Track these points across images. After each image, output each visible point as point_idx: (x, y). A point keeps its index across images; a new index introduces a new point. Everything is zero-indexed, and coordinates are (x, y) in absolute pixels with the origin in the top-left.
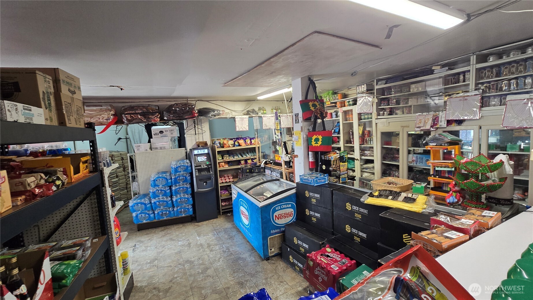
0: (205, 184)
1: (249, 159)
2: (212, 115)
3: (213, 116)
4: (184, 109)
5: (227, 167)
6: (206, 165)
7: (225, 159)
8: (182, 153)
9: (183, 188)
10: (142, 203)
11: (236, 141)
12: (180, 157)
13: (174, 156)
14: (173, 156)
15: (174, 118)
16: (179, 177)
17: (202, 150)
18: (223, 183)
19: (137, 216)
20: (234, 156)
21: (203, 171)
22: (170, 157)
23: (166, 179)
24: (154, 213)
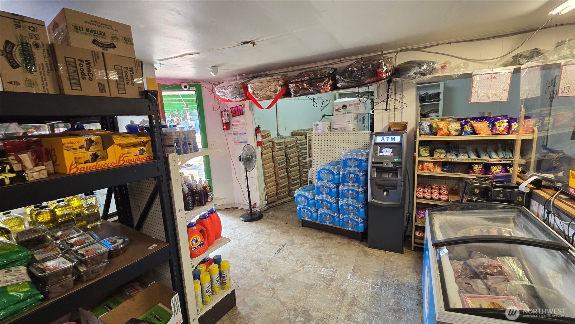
0: (385, 193)
1: (495, 165)
2: (416, 74)
3: (418, 75)
4: (365, 68)
5: (437, 171)
6: (392, 163)
7: (435, 157)
8: (366, 138)
9: (353, 191)
10: (305, 197)
11: (466, 123)
12: (362, 144)
13: (355, 142)
14: (353, 142)
15: (350, 84)
16: (350, 174)
17: (390, 137)
18: (424, 198)
19: (300, 209)
20: (459, 153)
21: (386, 172)
22: (350, 143)
23: (333, 173)
24: (317, 212)
